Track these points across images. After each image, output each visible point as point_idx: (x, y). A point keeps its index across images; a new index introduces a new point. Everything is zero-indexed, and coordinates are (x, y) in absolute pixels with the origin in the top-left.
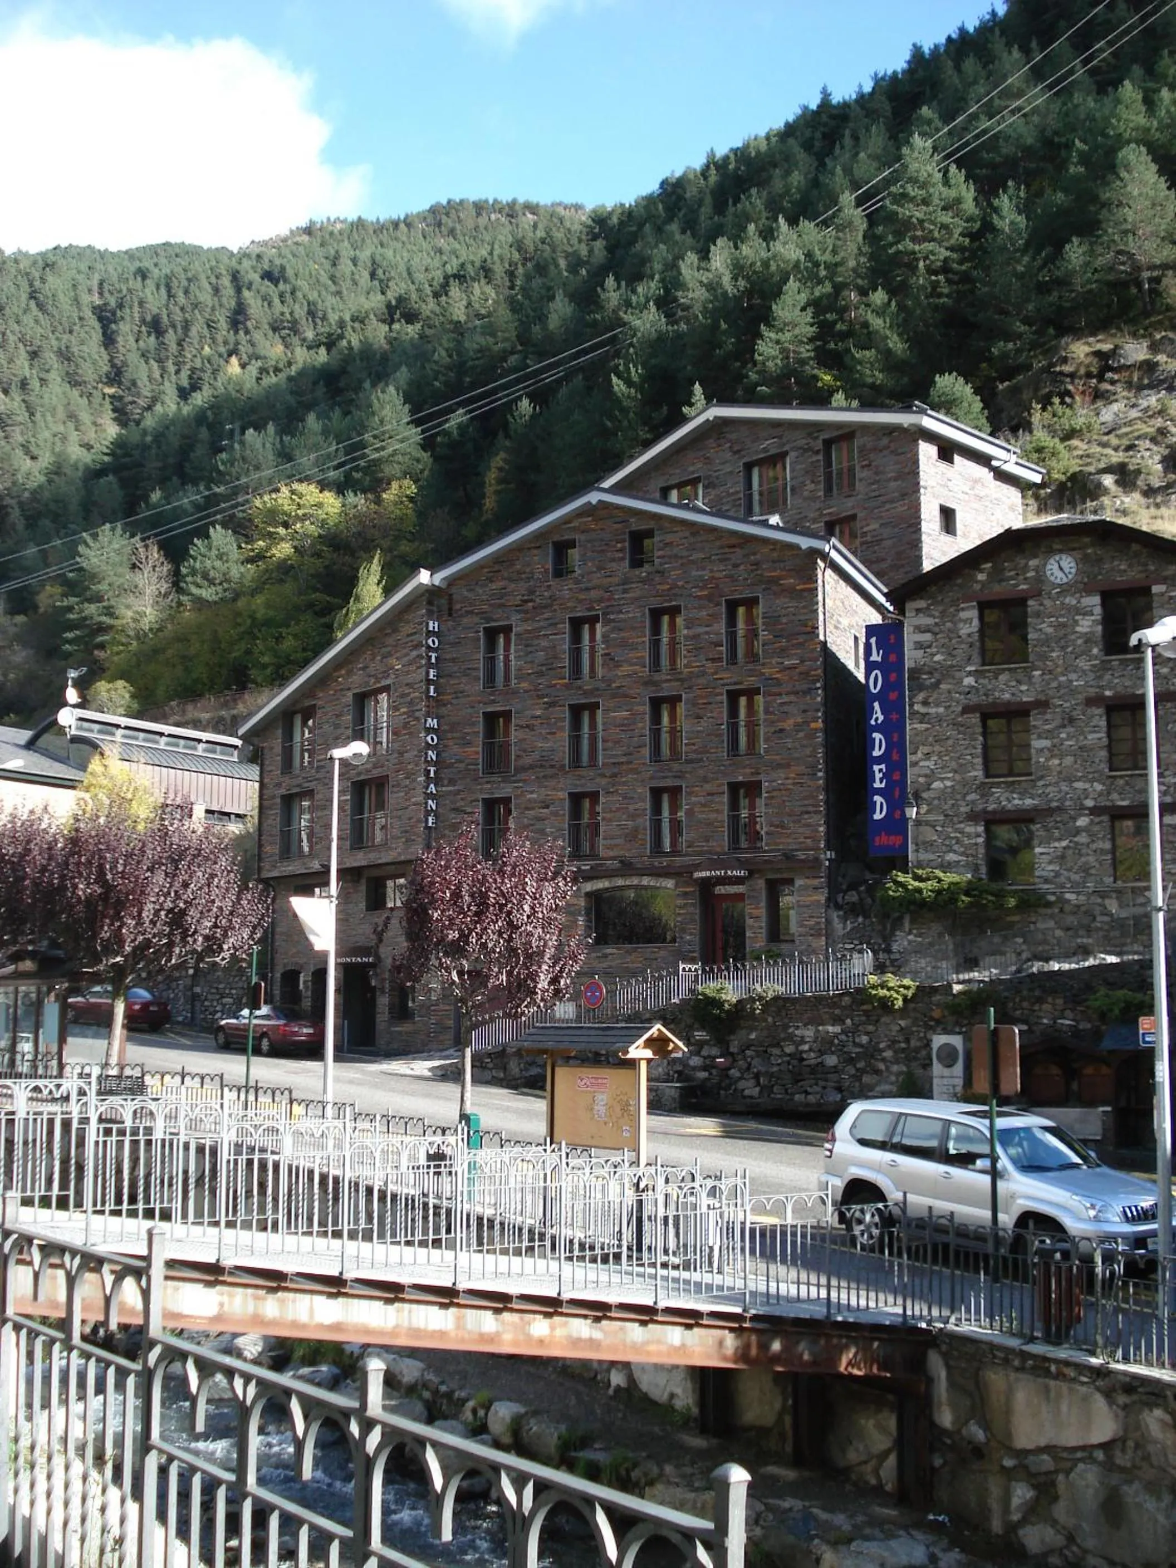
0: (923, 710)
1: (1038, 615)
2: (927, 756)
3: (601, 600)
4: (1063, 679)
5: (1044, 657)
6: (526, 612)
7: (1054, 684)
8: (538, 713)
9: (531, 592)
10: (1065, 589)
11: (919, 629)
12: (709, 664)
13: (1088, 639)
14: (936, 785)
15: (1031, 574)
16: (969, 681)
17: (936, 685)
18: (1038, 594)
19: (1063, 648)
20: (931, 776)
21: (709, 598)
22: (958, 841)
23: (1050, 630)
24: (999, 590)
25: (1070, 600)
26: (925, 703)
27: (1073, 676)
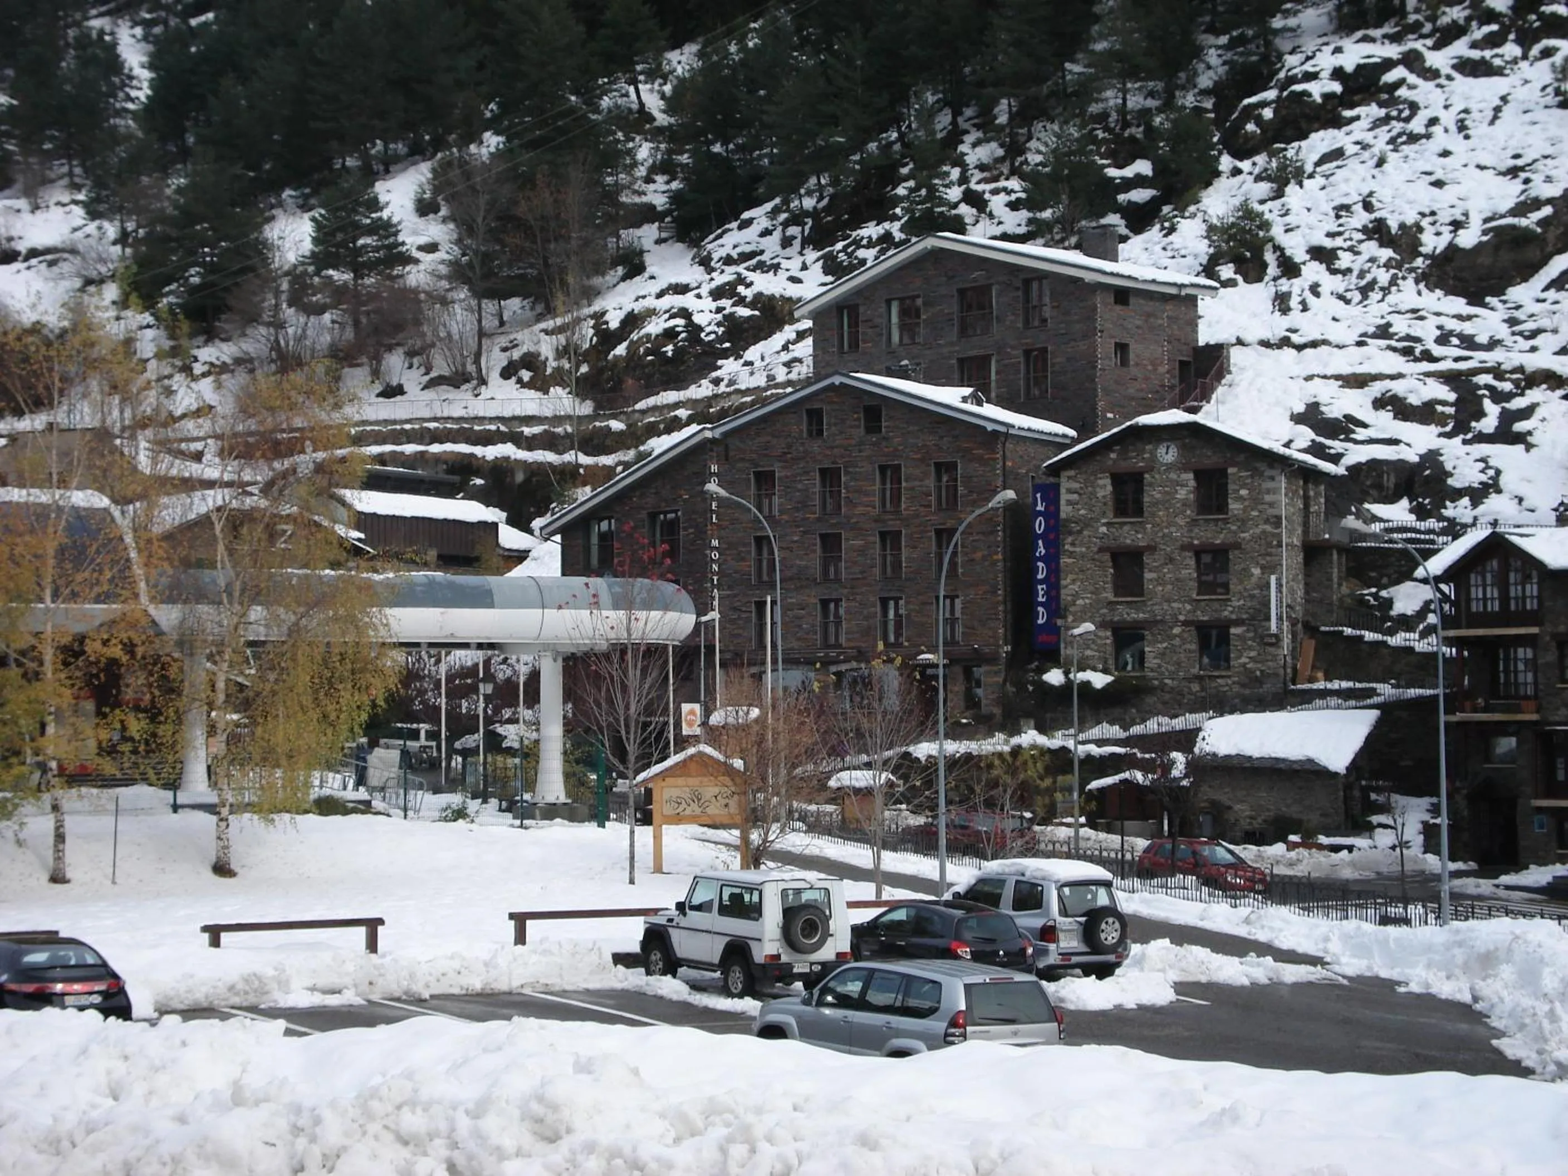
0: (1071, 549)
1: (1151, 485)
2: (1074, 581)
3: (842, 457)
4: (1166, 531)
5: (1153, 515)
6: (786, 461)
7: (1160, 534)
8: (796, 538)
9: (789, 446)
10: (1170, 467)
11: (1070, 491)
12: (922, 509)
13: (1185, 504)
14: (1080, 602)
15: (1146, 456)
16: (1104, 529)
17: (1080, 532)
18: (1150, 469)
19: (1167, 509)
20: (1076, 596)
21: (922, 460)
22: (1094, 642)
23: (1158, 496)
24: (1124, 466)
25: (1173, 476)
26: (1073, 544)
27: (1173, 529)
